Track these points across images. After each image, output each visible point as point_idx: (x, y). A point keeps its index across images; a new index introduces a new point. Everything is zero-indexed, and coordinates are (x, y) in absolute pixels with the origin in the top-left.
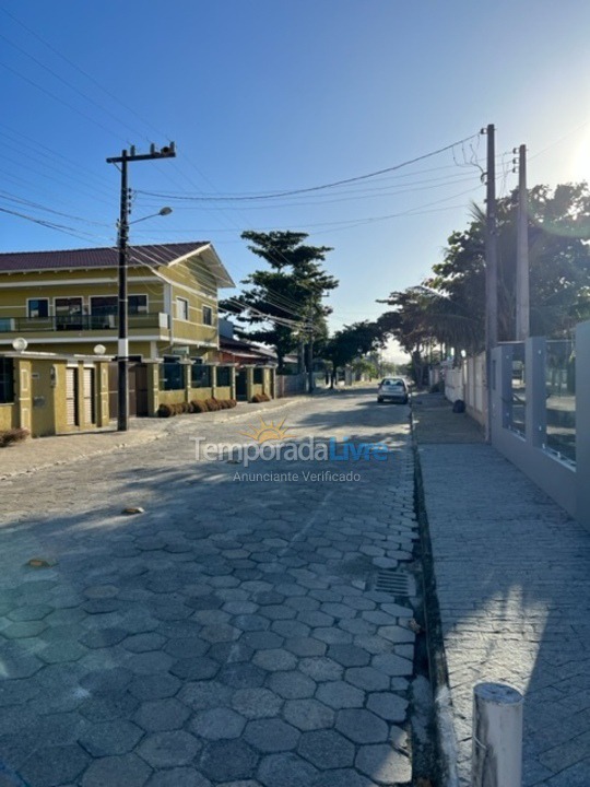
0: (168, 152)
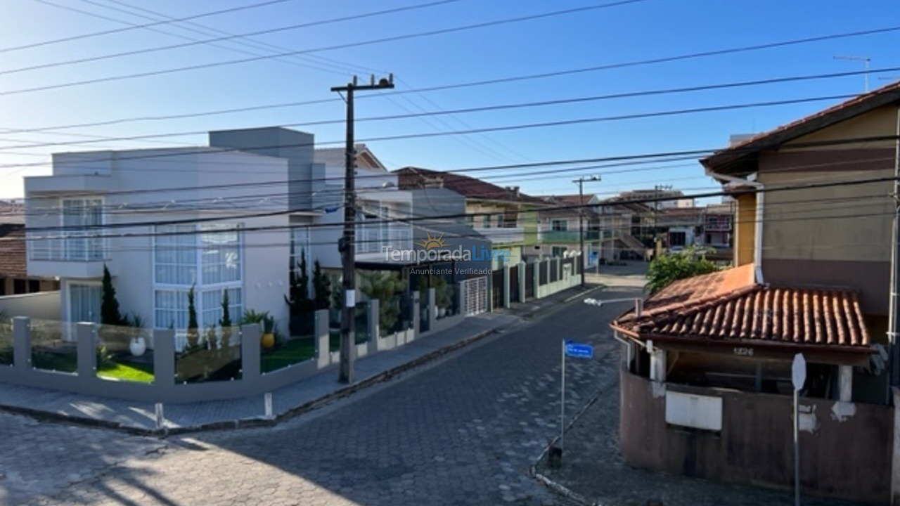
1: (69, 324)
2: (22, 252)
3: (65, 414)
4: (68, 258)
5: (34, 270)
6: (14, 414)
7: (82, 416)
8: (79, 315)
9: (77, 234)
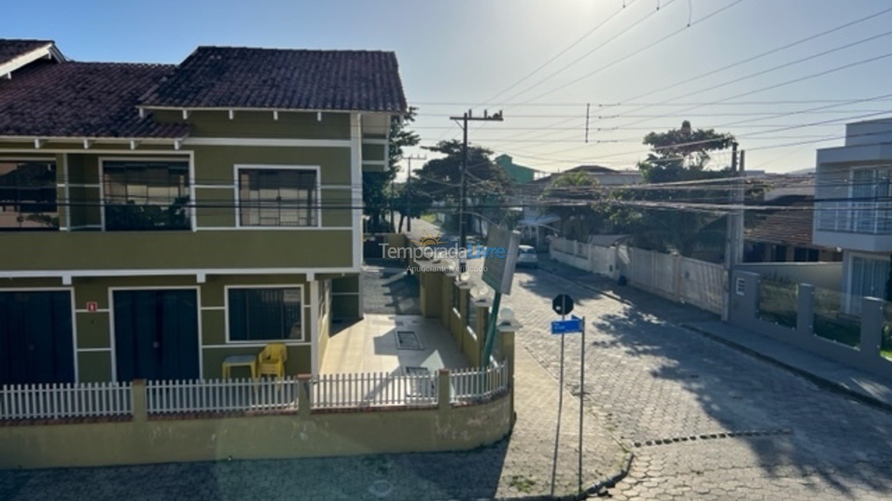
0: (498, 117)
1: (848, 296)
2: (809, 222)
3: (847, 387)
4: (855, 230)
5: (820, 239)
6: (796, 375)
7: (864, 394)
8: (860, 289)
9: (865, 205)
